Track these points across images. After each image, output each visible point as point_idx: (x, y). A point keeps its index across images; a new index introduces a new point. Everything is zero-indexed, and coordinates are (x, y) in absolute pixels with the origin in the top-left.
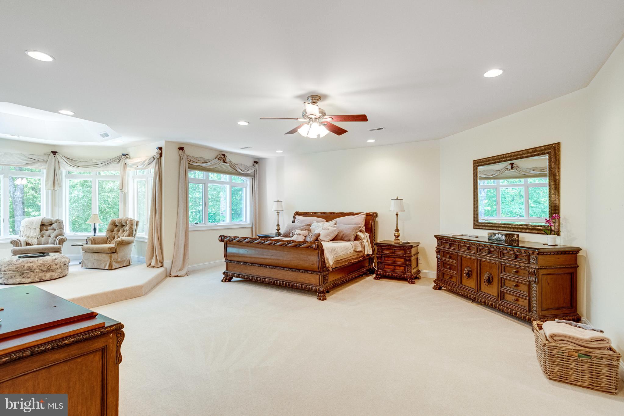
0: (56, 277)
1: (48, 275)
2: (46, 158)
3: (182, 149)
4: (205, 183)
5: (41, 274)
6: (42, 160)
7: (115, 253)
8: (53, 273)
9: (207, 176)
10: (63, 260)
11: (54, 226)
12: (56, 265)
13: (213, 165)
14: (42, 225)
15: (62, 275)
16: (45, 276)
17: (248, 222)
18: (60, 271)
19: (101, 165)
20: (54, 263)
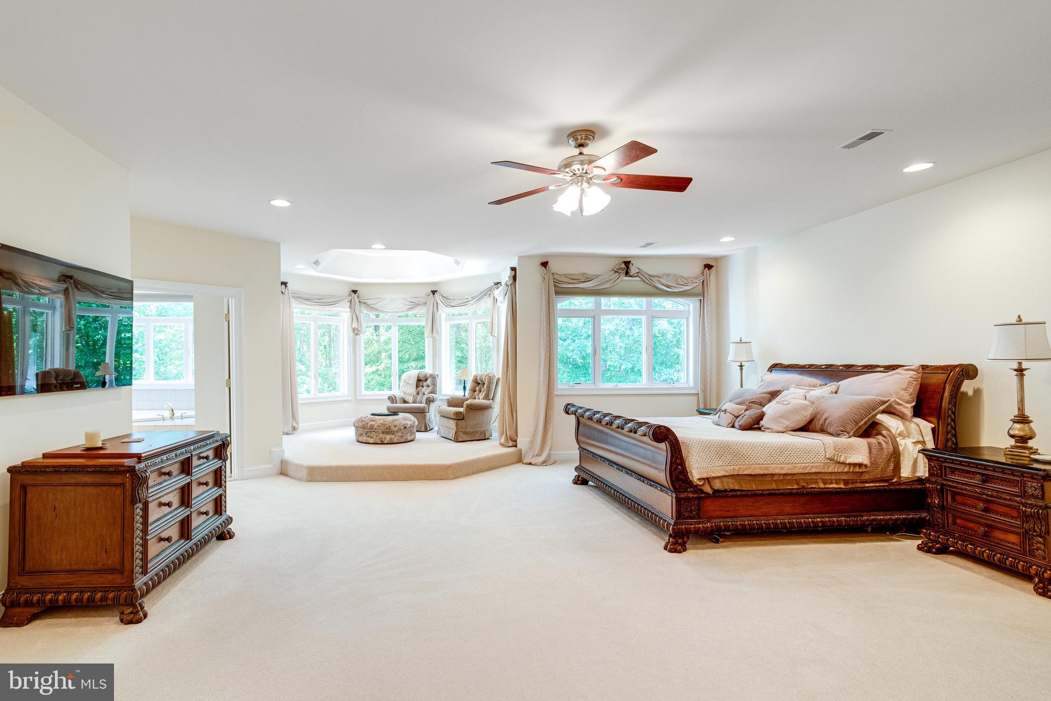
0: (395, 441)
1: (388, 438)
2: (424, 300)
3: (545, 264)
4: (594, 317)
5: (381, 436)
6: (422, 303)
7: (463, 421)
8: (393, 436)
9: (598, 305)
10: (404, 422)
11: (429, 382)
12: (395, 426)
13: (602, 284)
14: (419, 380)
15: (403, 440)
16: (385, 438)
17: (692, 385)
18: (400, 434)
19: (472, 302)
20: (393, 424)
